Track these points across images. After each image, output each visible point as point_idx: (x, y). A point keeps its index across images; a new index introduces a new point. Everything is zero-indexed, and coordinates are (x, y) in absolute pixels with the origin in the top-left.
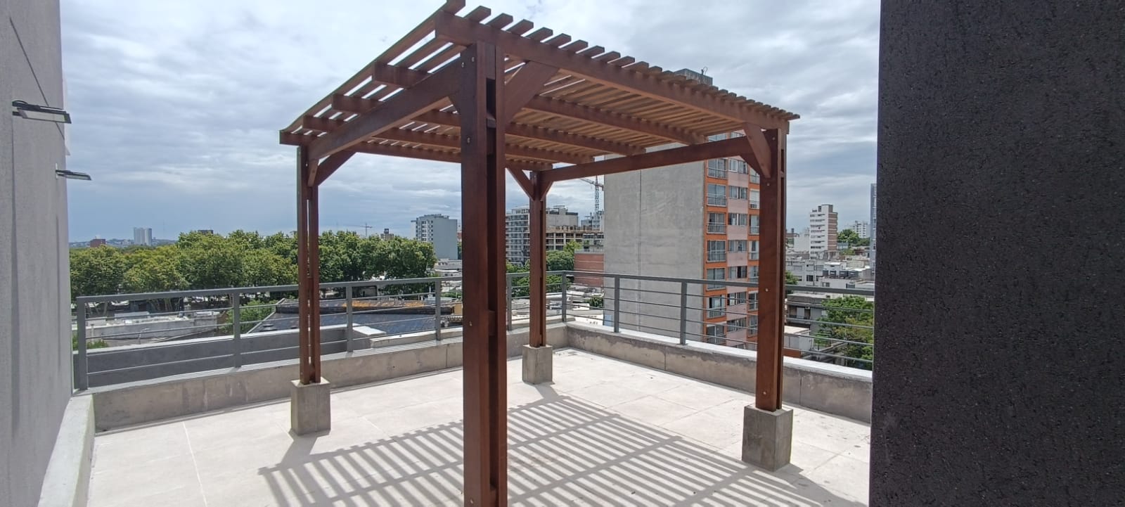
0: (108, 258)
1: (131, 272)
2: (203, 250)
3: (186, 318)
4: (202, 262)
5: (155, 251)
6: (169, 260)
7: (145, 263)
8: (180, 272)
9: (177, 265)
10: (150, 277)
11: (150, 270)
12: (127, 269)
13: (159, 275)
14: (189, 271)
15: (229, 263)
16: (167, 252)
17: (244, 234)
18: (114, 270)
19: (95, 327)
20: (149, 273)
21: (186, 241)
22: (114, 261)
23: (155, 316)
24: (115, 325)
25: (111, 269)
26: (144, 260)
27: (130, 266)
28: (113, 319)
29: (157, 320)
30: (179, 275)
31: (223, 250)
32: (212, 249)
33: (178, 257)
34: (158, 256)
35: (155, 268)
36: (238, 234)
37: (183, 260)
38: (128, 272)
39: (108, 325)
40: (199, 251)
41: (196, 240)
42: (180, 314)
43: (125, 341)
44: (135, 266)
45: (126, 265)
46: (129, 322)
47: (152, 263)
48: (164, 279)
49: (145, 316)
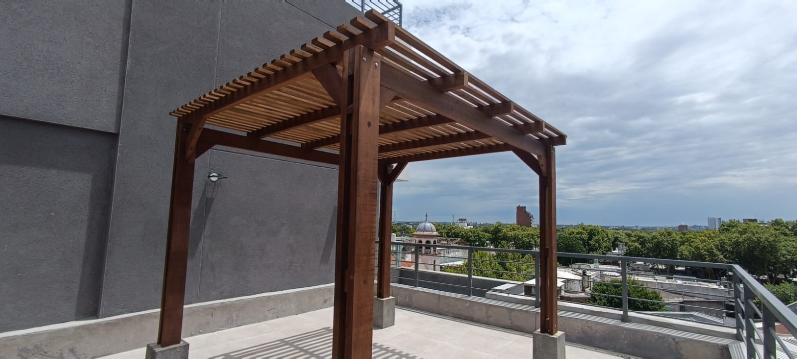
0: (668, 237)
1: (683, 247)
2: (738, 235)
3: (722, 287)
4: (737, 243)
5: (700, 233)
6: (710, 241)
7: (692, 242)
8: (719, 250)
9: (717, 245)
10: (695, 252)
11: (695, 247)
12: (681, 245)
13: (702, 251)
14: (727, 250)
15: (764, 247)
16: (709, 234)
17: (783, 223)
18: (672, 245)
19: (658, 281)
20: (695, 249)
21: (725, 227)
22: (671, 239)
23: (700, 281)
24: (671, 282)
25: (670, 244)
26: (693, 240)
27: (682, 243)
28: (672, 278)
29: (700, 284)
30: (718, 253)
31: (757, 235)
32: (747, 234)
33: (718, 239)
34: (702, 237)
35: (699, 246)
36: (777, 223)
37: (722, 243)
38: (681, 247)
39: (667, 282)
40: (735, 235)
41: (733, 227)
42: (718, 283)
43: (676, 295)
44: (686, 243)
45: (680, 242)
46: (680, 282)
47: (697, 243)
48: (706, 255)
49: (694, 280)
